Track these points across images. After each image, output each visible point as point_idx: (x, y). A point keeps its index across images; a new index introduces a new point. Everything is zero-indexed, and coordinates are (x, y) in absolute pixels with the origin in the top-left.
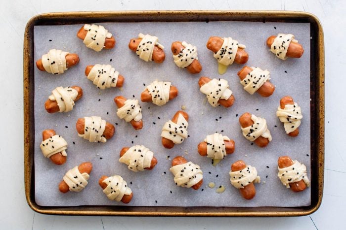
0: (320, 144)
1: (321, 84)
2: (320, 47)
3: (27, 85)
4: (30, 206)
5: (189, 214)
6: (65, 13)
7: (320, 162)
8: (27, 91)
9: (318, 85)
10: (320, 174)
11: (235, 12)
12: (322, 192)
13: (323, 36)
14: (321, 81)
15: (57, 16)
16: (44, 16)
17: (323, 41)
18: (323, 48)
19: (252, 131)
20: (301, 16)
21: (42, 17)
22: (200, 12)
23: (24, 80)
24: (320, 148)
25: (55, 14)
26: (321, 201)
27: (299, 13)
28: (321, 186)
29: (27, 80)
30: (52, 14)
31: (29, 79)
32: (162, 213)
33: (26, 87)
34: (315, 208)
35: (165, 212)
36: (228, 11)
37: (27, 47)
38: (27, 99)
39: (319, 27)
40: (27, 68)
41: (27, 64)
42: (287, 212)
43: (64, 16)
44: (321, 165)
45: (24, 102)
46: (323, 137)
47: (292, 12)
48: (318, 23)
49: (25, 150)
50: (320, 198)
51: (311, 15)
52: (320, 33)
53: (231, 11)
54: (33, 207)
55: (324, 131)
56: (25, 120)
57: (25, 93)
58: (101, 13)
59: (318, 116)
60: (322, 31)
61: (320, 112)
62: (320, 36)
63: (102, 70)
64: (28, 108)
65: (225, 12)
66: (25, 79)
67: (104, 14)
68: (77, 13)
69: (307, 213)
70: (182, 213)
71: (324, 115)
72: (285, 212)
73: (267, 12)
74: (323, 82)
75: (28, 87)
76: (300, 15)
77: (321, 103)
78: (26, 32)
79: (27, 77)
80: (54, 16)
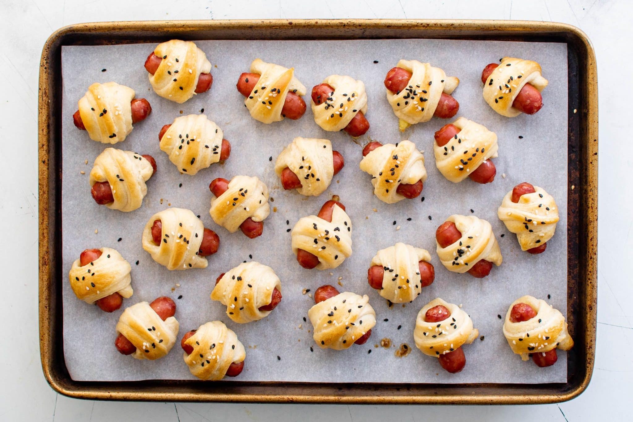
0: (590, 269)
1: (591, 158)
2: (590, 88)
3: (45, 158)
4: (49, 383)
5: (345, 398)
6: (116, 24)
7: (588, 303)
8: (45, 168)
9: (586, 160)
10: (589, 325)
11: (432, 22)
12: (592, 359)
13: (595, 68)
14: (590, 152)
15: (100, 28)
16: (78, 30)
17: (595, 78)
18: (595, 89)
19: (460, 252)
20: (554, 31)
21: (74, 31)
22: (368, 22)
23: (39, 148)
24: (589, 276)
25: (98, 25)
26: (590, 375)
27: (551, 24)
28: (591, 347)
29: (45, 147)
30: (91, 25)
31: (48, 146)
32: (295, 397)
33: (44, 162)
34: (580, 388)
35: (301, 395)
36: (420, 22)
37: (44, 87)
38: (45, 183)
39: (589, 50)
40: (45, 126)
41: (44, 117)
42: (528, 395)
43: (114, 28)
44: (591, 308)
45: (40, 189)
46: (595, 257)
47: (538, 24)
48: (586, 43)
49: (41, 279)
50: (588, 370)
51: (574, 28)
52: (590, 62)
53: (425, 22)
54: (55, 385)
55: (597, 245)
56: (41, 223)
57: (41, 172)
58: (183, 23)
59: (587, 216)
60: (593, 59)
61: (590, 210)
62: (590, 67)
63: (187, 137)
64: (45, 201)
65: (414, 22)
66: (41, 147)
67: (188, 26)
68: (138, 23)
69: (564, 397)
70: (332, 398)
71: (597, 216)
72: (525, 394)
73: (492, 23)
74: (596, 154)
75: (46, 162)
76: (553, 28)
77: (590, 193)
78: (43, 58)
79: (45, 143)
80: (95, 29)
